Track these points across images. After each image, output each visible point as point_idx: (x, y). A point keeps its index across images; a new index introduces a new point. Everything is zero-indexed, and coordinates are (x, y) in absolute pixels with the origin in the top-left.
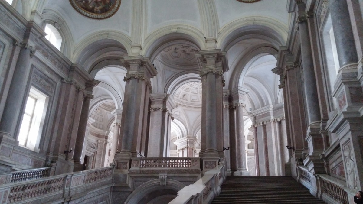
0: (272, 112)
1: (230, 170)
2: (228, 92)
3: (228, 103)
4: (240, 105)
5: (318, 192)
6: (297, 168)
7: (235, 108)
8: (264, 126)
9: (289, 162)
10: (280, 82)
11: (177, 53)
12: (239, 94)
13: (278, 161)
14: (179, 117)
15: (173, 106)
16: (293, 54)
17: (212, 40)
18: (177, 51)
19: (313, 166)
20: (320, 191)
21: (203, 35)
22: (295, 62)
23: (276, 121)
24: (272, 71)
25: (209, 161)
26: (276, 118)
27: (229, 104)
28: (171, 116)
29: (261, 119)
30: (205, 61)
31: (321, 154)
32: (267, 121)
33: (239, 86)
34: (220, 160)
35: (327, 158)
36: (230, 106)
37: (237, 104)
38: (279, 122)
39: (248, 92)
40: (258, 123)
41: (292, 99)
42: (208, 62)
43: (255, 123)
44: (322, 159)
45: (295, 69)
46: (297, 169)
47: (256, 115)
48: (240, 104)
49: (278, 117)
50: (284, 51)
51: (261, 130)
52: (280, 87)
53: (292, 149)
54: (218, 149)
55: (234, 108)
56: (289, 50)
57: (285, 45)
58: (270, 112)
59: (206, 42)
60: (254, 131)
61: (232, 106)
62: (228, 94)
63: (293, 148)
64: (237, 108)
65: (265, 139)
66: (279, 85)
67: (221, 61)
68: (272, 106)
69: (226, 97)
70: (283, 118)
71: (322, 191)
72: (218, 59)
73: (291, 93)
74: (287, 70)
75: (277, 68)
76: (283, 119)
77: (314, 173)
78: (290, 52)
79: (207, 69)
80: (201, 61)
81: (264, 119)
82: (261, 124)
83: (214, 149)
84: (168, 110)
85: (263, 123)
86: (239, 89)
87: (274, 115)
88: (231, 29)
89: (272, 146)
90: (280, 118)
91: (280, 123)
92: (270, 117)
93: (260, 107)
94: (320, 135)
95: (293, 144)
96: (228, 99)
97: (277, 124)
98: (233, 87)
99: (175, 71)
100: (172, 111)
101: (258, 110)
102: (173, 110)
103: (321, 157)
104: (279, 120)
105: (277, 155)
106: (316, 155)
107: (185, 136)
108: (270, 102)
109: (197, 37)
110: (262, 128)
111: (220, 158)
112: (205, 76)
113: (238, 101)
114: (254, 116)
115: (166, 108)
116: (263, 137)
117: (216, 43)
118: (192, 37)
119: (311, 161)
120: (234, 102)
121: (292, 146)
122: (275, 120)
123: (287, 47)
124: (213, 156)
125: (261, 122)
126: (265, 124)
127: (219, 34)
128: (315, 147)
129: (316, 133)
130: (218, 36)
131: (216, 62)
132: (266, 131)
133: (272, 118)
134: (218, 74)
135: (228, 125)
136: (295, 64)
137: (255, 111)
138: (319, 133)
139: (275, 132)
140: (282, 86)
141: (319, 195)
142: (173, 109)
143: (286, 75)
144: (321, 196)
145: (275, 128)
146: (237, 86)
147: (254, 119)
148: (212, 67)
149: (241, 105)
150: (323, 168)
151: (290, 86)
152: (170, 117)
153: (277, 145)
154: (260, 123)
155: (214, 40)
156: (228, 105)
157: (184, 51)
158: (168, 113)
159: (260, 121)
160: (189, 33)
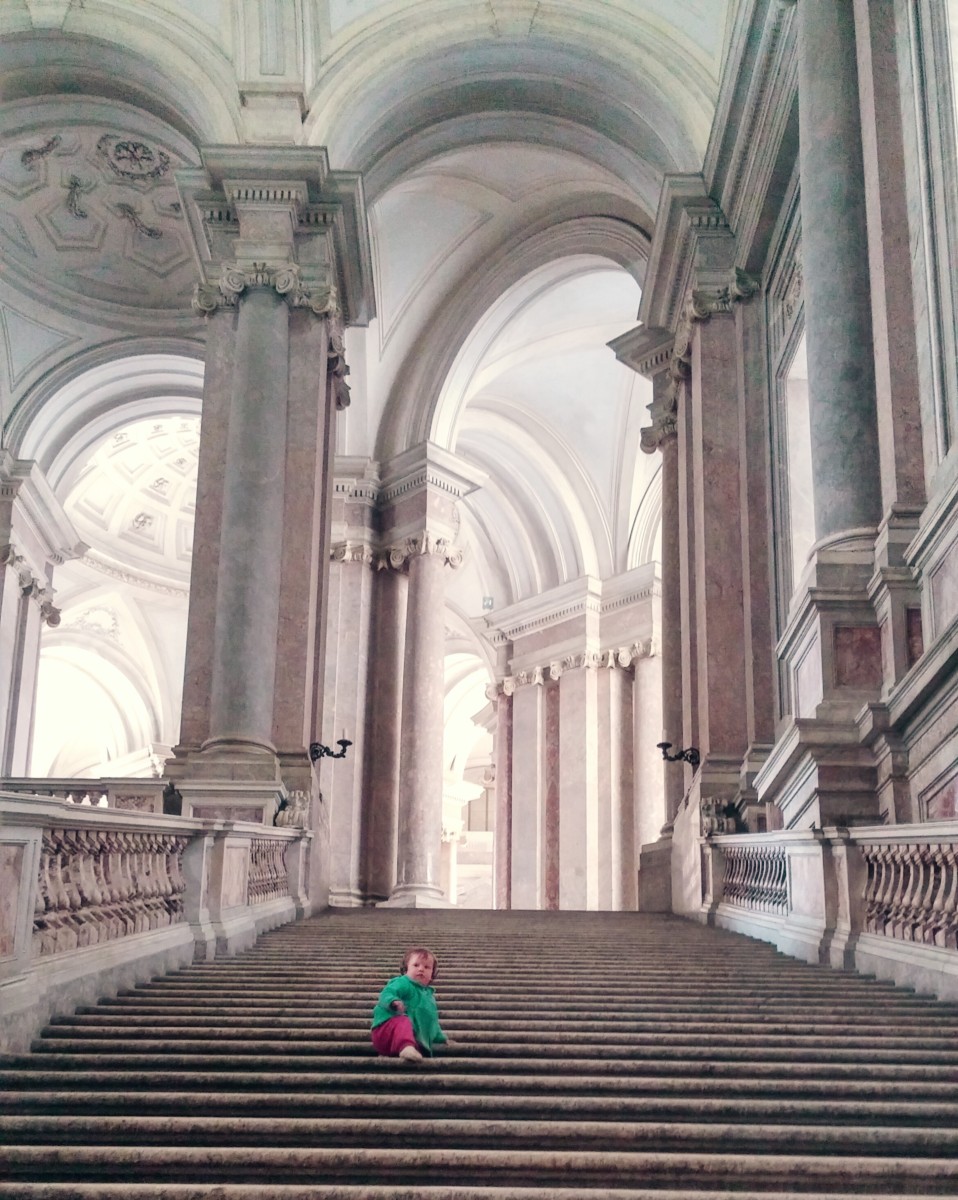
0: (597, 617)
1: (358, 892)
2: (373, 472)
3: (366, 534)
4: (431, 548)
5: (829, 932)
6: (709, 851)
7: (406, 564)
8: (552, 689)
9: (661, 840)
10: (649, 412)
11: (83, 215)
12: (430, 488)
13: (604, 863)
14: (111, 639)
15: (58, 545)
16: (734, 224)
17: (280, 95)
18: (85, 201)
19: (814, 783)
20: (845, 926)
21: (230, 61)
22: (742, 267)
23: (611, 662)
24: (616, 350)
25: (220, 808)
26: (611, 647)
27: (372, 544)
28: (43, 598)
29: (539, 654)
30: (228, 218)
31: (872, 708)
32: (564, 664)
33: (432, 438)
34: (283, 805)
35: (899, 731)
36: (376, 557)
37: (415, 542)
38: (625, 669)
39: (479, 482)
40: (523, 674)
41: (709, 484)
42: (247, 226)
43: (508, 672)
44: (869, 744)
45: (739, 309)
46: (703, 857)
47: (514, 631)
48: (433, 541)
49: (623, 644)
50: (691, 203)
51: (533, 710)
52: (649, 442)
53: (686, 763)
54: (276, 745)
55: (396, 563)
56: (718, 204)
57: (699, 169)
58: (583, 618)
59: (243, 101)
60: (496, 732)
61: (387, 556)
62: (371, 485)
63: (694, 759)
64: (413, 562)
65: (553, 754)
66: (644, 431)
67: (330, 234)
68: (595, 586)
69: (359, 500)
70: (648, 645)
71: (854, 924)
72: (308, 216)
73: (707, 447)
74: (695, 320)
75: (644, 333)
76: (646, 654)
77: (818, 826)
78: (720, 215)
79: (239, 267)
80: (204, 219)
81: (552, 656)
82: (539, 679)
83: (259, 740)
84: (19, 558)
85: (546, 672)
86: (430, 455)
87: (601, 636)
88: (402, 45)
89: (580, 788)
90: (634, 647)
91: (630, 674)
92: (584, 644)
93: (539, 591)
94: (869, 606)
95: (695, 738)
96: (367, 514)
97: (615, 679)
98: (401, 445)
99: (70, 326)
100: (49, 571)
101: (526, 604)
102: (57, 569)
103: (867, 727)
104: (625, 662)
105: (604, 835)
106: (841, 715)
107: (143, 746)
108: (590, 565)
109: (193, 72)
110: (540, 699)
111: (285, 795)
112: (229, 316)
113: (423, 526)
114: (503, 636)
115: (10, 542)
116: (540, 746)
117: (303, 119)
118: (158, 69)
119: (809, 756)
120: (401, 532)
121: (687, 745)
122: (604, 658)
123: (705, 183)
124: (247, 777)
125: (538, 670)
126: (556, 679)
127: (323, 70)
128: (837, 679)
129: (850, 593)
130: (319, 83)
131: (296, 235)
132: (558, 715)
133: (593, 646)
134: (308, 309)
135: (362, 657)
136: (741, 280)
137: (510, 609)
138: (865, 591)
139: (603, 718)
140: (660, 434)
141: (838, 945)
142: (60, 560)
143: (689, 353)
144: (849, 954)
145: (603, 699)
146: (420, 440)
147: (503, 652)
148: (272, 254)
149: (438, 551)
150: (873, 795)
151: (706, 408)
152: (34, 606)
153: (608, 786)
154: (530, 676)
155: (293, 94)
156: (367, 548)
157: (127, 211)
158: (22, 579)
159: (533, 663)
160: (144, 41)
